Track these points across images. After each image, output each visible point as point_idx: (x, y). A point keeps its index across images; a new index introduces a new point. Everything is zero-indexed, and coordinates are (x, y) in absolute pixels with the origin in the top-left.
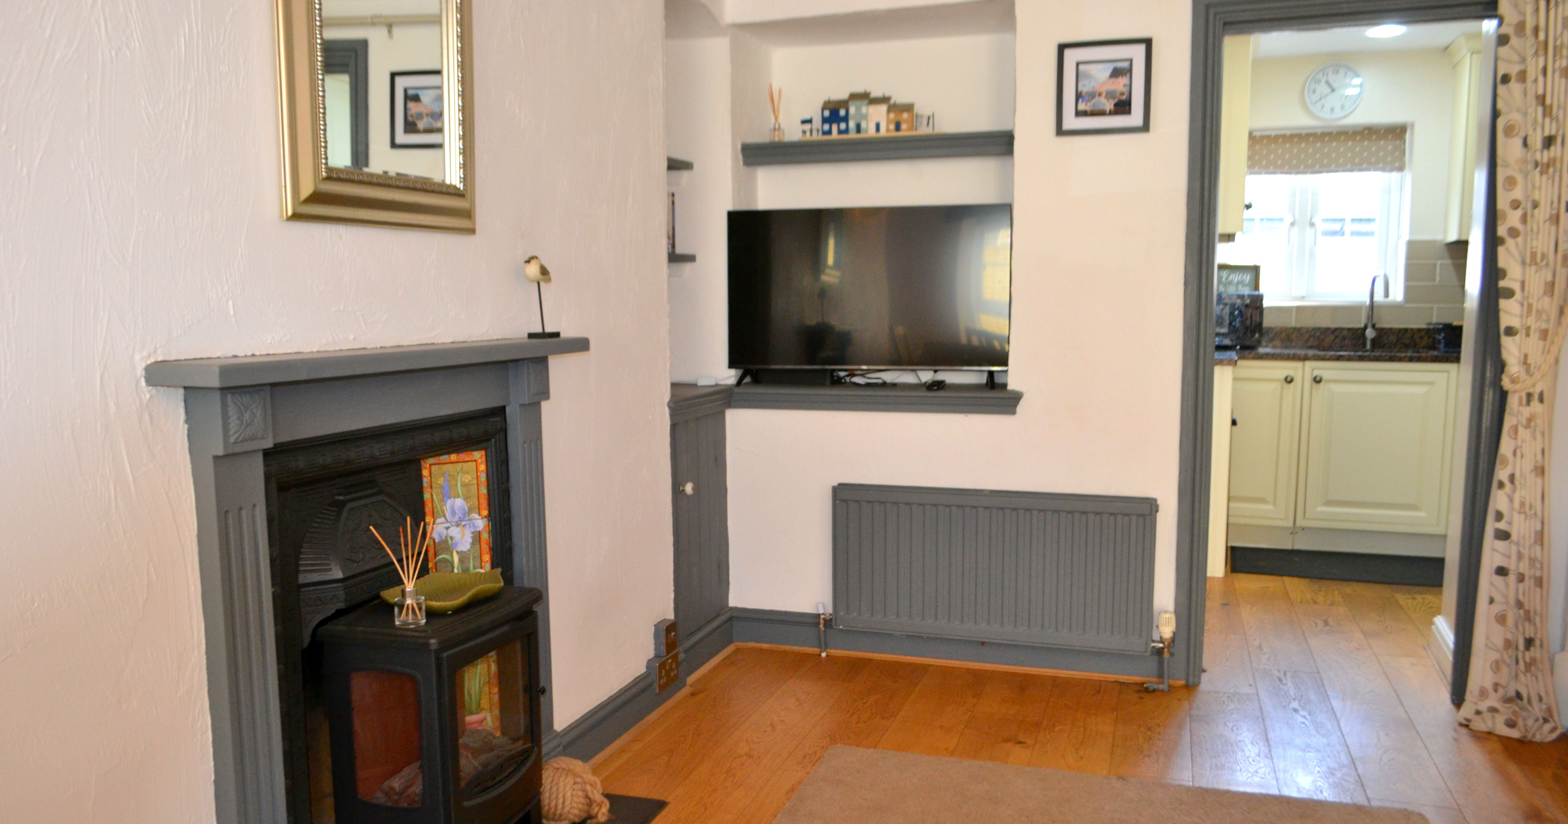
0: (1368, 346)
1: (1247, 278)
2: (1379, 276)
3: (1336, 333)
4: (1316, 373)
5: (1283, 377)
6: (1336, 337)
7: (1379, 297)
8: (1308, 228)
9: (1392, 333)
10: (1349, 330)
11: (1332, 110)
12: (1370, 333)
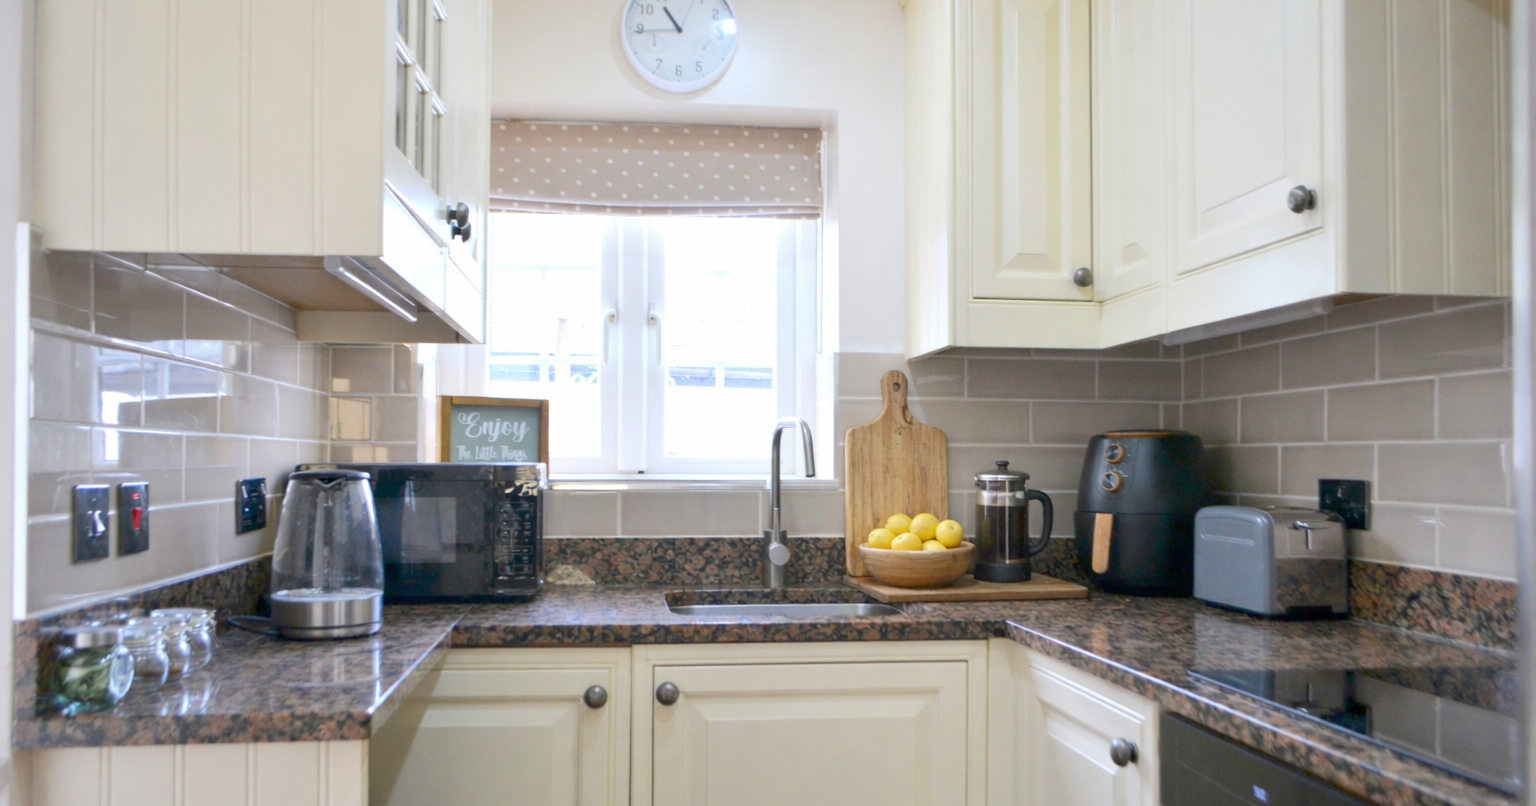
0: (774, 583)
1: (522, 429)
2: (792, 425)
3: (707, 552)
4: (663, 676)
5: (581, 691)
6: (708, 561)
7: (793, 472)
8: (645, 330)
9: (818, 549)
10: (733, 543)
11: (678, 71)
12: (778, 554)
